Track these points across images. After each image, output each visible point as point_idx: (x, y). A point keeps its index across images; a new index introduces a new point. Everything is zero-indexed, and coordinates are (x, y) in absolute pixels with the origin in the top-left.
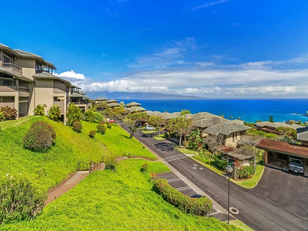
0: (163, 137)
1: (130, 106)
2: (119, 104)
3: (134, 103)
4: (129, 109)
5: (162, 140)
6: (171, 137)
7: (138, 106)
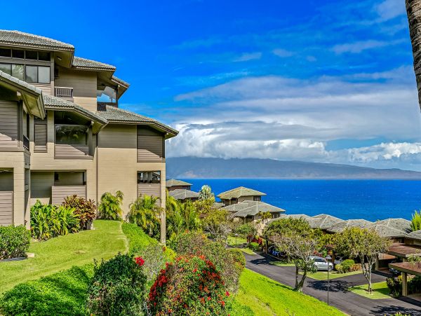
0: (382, 291)
1: (234, 200)
2: (197, 194)
3: (242, 191)
4: (233, 207)
5: (386, 300)
6: (409, 293)
7: (255, 198)
